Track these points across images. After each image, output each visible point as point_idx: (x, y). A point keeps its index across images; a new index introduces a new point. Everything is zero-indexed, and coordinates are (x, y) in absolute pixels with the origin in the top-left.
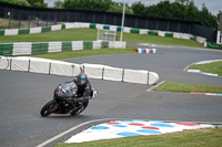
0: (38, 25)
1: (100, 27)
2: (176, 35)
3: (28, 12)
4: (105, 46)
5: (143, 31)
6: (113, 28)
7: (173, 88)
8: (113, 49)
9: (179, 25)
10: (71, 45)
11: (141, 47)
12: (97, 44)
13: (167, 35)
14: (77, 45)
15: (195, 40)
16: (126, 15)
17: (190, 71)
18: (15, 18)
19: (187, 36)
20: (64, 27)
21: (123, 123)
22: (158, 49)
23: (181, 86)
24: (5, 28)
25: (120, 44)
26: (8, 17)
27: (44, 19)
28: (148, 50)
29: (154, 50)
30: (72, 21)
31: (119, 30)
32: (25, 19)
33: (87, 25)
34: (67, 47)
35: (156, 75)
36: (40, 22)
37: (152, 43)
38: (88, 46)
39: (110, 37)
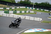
0: (14, 7)
1: (28, 8)
2: (45, 10)
3: (12, 4)
4: (29, 12)
5: (38, 9)
6: (31, 8)
7: (45, 22)
8: (31, 13)
9: (46, 8)
10: (22, 12)
11: (37, 13)
12: (27, 12)
13: (43, 10)
14: (23, 12)
15: (49, 11)
16: (34, 5)
17: (49, 18)
18: (9, 5)
19: (47, 11)
20: (20, 8)
21: (35, 29)
22: (41, 13)
23: (47, 22)
24: (6, 7)
25: (32, 12)
26: (7, 5)
27: (15, 5)
28: (39, 13)
29: (40, 13)
30: (22, 6)
31: (32, 9)
32: (11, 5)
33: (25, 7)
34: (21, 12)
35: (41, 19)
36: (14, 6)
37: (40, 12)
38: (25, 12)
39: (30, 10)
